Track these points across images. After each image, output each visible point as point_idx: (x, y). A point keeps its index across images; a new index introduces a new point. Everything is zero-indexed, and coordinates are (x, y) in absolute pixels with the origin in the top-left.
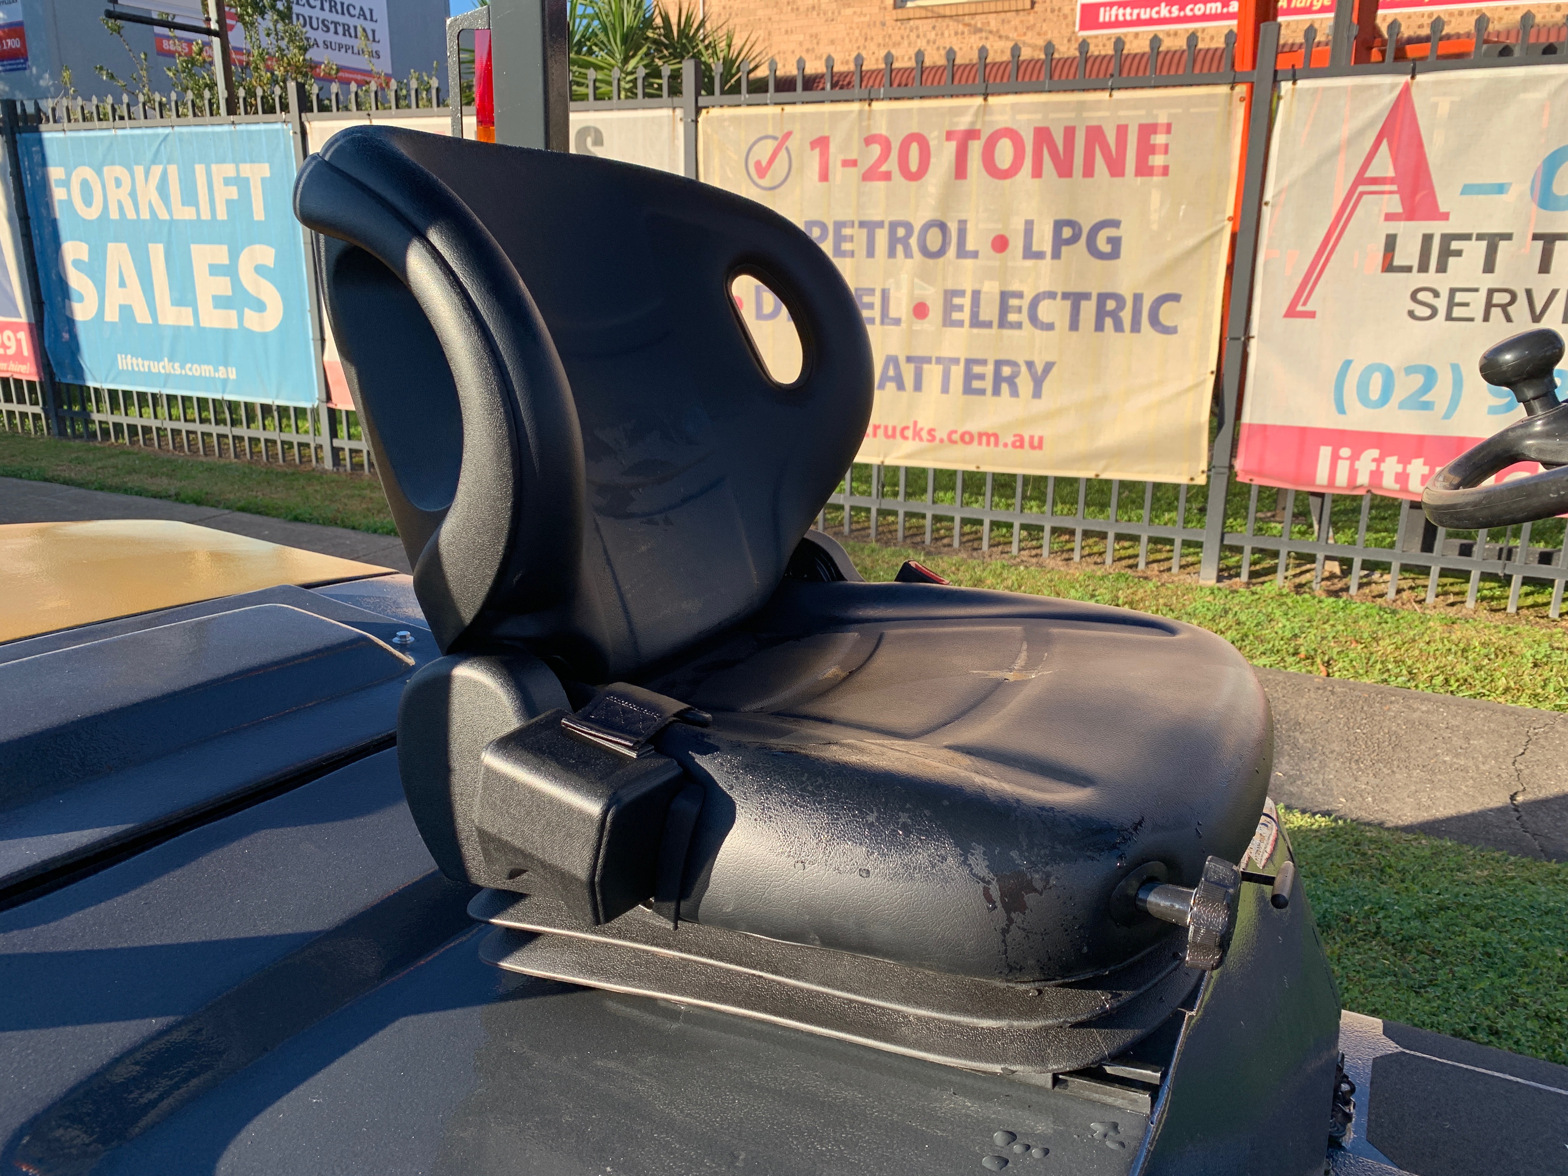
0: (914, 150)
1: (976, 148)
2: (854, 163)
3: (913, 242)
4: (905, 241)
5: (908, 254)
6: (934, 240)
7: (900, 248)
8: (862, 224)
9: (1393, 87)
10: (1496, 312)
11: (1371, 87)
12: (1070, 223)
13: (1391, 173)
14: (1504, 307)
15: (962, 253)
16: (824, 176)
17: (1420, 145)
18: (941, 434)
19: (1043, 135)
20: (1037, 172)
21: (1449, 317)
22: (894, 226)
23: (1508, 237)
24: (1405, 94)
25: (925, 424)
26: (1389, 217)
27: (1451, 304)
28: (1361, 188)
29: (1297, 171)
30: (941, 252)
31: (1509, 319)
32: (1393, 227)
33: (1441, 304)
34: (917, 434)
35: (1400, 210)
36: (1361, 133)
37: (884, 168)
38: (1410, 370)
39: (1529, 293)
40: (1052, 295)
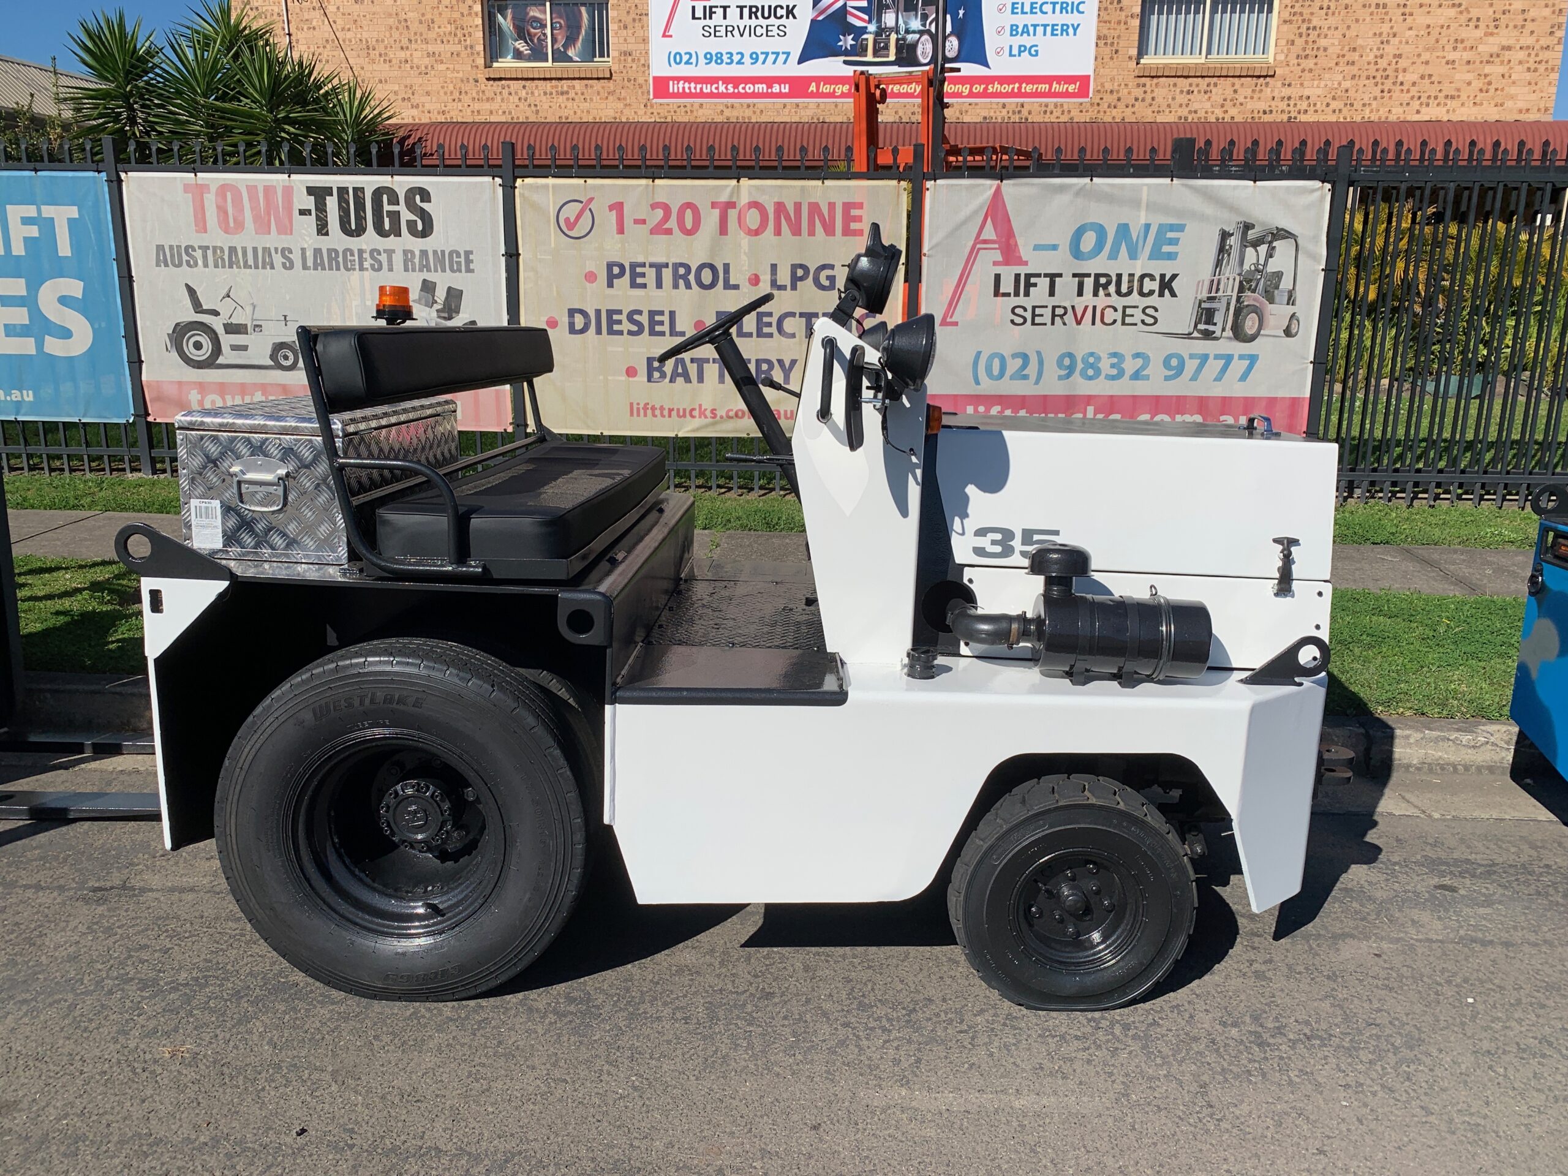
0: (689, 214)
1: (732, 214)
2: (644, 222)
3: (691, 277)
4: (685, 277)
5: (688, 286)
6: (707, 276)
7: (681, 282)
8: (651, 266)
9: (991, 186)
10: (1057, 319)
11: (979, 185)
12: (802, 266)
13: (994, 237)
14: (1061, 316)
15: (728, 286)
16: (621, 230)
17: (1009, 221)
18: (721, 412)
19: (780, 207)
20: (778, 232)
21: (1033, 323)
22: (676, 266)
23: (1060, 275)
24: (998, 192)
25: (707, 405)
26: (995, 263)
27: (1034, 315)
28: (979, 246)
29: (940, 235)
30: (712, 285)
31: (1065, 324)
32: (998, 270)
33: (1028, 315)
34: (702, 414)
35: (1000, 259)
36: (976, 212)
37: (666, 226)
38: (1015, 356)
39: (1073, 307)
40: (793, 314)
